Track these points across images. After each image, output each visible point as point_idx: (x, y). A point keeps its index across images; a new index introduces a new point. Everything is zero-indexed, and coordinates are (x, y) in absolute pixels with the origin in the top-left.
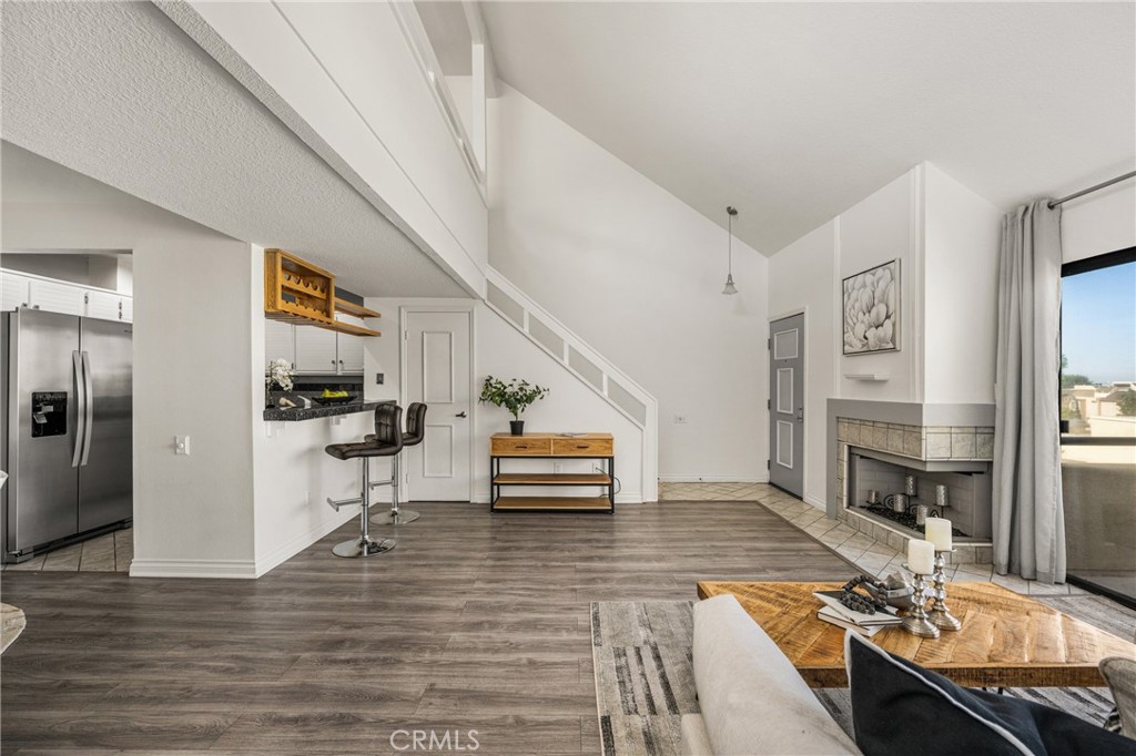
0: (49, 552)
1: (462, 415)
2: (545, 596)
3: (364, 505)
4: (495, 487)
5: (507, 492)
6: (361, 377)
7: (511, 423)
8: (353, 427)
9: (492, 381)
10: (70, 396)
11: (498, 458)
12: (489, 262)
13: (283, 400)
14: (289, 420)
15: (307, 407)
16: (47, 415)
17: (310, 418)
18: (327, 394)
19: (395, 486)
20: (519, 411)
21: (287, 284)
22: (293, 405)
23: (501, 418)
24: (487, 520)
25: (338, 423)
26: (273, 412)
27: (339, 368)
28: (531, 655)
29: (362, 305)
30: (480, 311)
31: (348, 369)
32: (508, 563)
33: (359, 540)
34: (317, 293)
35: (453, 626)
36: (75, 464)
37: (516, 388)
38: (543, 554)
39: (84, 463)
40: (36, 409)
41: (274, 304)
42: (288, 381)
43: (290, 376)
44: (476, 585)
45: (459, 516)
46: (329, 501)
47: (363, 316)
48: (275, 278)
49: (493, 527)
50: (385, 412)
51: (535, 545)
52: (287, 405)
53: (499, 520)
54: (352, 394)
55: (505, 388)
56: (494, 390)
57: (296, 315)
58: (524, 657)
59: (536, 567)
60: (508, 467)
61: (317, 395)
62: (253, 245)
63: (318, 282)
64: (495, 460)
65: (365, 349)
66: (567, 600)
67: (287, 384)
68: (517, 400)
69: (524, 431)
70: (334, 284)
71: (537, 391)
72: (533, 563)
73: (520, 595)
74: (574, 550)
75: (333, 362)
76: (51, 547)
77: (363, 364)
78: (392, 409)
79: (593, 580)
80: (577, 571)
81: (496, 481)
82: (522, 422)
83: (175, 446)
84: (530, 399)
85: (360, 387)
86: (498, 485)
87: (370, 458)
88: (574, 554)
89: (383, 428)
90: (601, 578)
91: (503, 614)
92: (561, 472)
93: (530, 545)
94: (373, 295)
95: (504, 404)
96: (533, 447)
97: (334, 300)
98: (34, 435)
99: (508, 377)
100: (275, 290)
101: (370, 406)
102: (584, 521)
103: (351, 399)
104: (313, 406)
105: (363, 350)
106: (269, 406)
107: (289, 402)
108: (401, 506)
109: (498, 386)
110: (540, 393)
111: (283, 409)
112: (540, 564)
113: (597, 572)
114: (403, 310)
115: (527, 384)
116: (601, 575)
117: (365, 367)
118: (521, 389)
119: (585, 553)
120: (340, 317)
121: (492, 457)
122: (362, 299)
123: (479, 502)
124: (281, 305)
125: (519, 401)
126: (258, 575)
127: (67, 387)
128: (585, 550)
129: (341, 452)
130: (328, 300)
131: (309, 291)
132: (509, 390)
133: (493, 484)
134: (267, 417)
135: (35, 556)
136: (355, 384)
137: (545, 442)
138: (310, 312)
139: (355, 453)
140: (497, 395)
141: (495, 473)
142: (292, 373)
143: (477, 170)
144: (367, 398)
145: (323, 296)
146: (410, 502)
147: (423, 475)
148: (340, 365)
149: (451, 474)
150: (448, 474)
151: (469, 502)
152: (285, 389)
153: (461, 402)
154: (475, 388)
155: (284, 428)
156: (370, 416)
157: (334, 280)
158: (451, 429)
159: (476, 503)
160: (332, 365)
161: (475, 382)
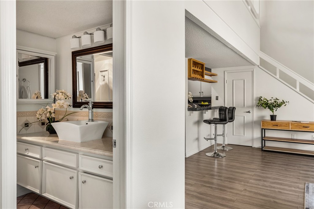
1: (249, 112)
2: (285, 178)
3: (215, 141)
4: (263, 141)
5: (269, 144)
6: (210, 98)
7: (271, 116)
8: (208, 115)
9: (262, 99)
11: (265, 129)
12: (261, 50)
14: (195, 111)
15: (196, 107)
18: (203, 103)
19: (224, 137)
20: (274, 111)
21: (193, 68)
22: (192, 107)
23: (267, 113)
24: (260, 153)
25: (205, 113)
26: (189, 109)
27: (202, 95)
28: (279, 190)
29: (211, 72)
30: (256, 70)
31: (205, 95)
32: (270, 167)
33: (214, 152)
34: (200, 70)
35: (251, 179)
37: (273, 101)
38: (285, 166)
41: (190, 75)
42: (191, 99)
43: (192, 97)
44: (257, 170)
45: (248, 150)
46: (204, 138)
47: (211, 75)
48: (191, 67)
49: (262, 155)
50: (222, 110)
51: (282, 163)
53: (264, 154)
54: (209, 103)
55: (268, 101)
56: (263, 102)
57: (195, 78)
58: (277, 190)
59: (282, 170)
60: (269, 134)
61: (199, 103)
63: (200, 66)
64: (263, 130)
65: (212, 87)
66: (295, 180)
68: (273, 106)
69: (277, 119)
70: (205, 66)
71: (283, 102)
72: (281, 168)
73: (275, 176)
74: (300, 167)
78: (225, 108)
79: (308, 177)
80: (300, 173)
81: (263, 139)
82: (276, 116)
84: (279, 106)
86: (265, 140)
87: (217, 125)
88: (300, 168)
89: (222, 115)
90: (311, 177)
91: (268, 179)
92: (295, 138)
93: (279, 163)
94: (214, 68)
95: (267, 107)
96: (281, 126)
97: (205, 71)
99: (269, 96)
100: (191, 71)
101: (215, 108)
102: (306, 159)
103: (209, 105)
105: (211, 88)
107: (190, 106)
108: (225, 145)
109: (265, 100)
110: (284, 103)
112: (284, 169)
113: (311, 175)
114: (225, 72)
115: (278, 100)
116: (311, 176)
117: (212, 94)
118: (275, 102)
119: (306, 169)
120: (206, 77)
121: (262, 129)
122: (211, 69)
123: (256, 147)
124: (193, 75)
125: (275, 107)
128: (306, 168)
129: (209, 122)
130: (203, 72)
131: (198, 70)
132: (270, 102)
133: (262, 140)
136: (209, 100)
137: (287, 124)
138: (198, 76)
139: (213, 123)
140: (263, 104)
141: (263, 136)
142: (192, 96)
143: (256, 15)
144: (213, 105)
145: (201, 71)
146: (228, 144)
147: (233, 135)
148: (202, 93)
149: (244, 135)
150: (243, 135)
151: (252, 147)
152: (191, 101)
153: (248, 107)
154: (255, 101)
155: (193, 113)
156: (217, 112)
157: (204, 65)
158: (244, 117)
159: (255, 148)
160: (199, 93)
161: (255, 99)
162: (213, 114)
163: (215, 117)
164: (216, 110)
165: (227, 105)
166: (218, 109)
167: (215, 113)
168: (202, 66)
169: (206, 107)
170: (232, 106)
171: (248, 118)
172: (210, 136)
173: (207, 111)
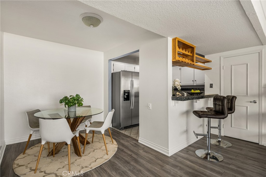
0: (127, 128)
1: (254, 102)
6: (204, 86)
8: (200, 105)
10: (130, 91)
13: (178, 93)
14: (180, 100)
15: (185, 96)
16: (127, 96)
17: (187, 100)
18: (193, 91)
19: (220, 129)
21: (179, 50)
22: (181, 95)
25: (196, 102)
26: (175, 97)
27: (195, 83)
29: (205, 58)
31: (198, 83)
33: (206, 152)
34: (189, 54)
36: (131, 108)
39: (133, 108)
40: (124, 94)
41: (175, 58)
42: (179, 86)
46: (194, 132)
47: (204, 62)
48: (175, 48)
50: (217, 99)
52: (179, 95)
54: (202, 91)
57: (182, 62)
61: (189, 92)
62: (168, 37)
63: (190, 50)
65: (205, 74)
67: (179, 88)
70: (196, 51)
75: (193, 81)
76: (127, 127)
77: (204, 81)
83: (148, 107)
85: (203, 89)
89: (217, 105)
97: (195, 56)
98: (124, 101)
100: (175, 53)
101: (209, 96)
103: (201, 93)
104: (187, 96)
106: (173, 95)
108: (222, 137)
111: (177, 96)
114: (222, 58)
117: (205, 82)
122: (204, 56)
124: (178, 58)
126: (169, 155)
127: (130, 89)
130: (193, 56)
131: (187, 53)
134: (173, 99)
135: (124, 129)
136: (202, 88)
138: (187, 61)
139: (205, 116)
142: (180, 84)
144: (207, 93)
145: (191, 55)
146: (224, 136)
147: (231, 126)
148: (195, 82)
149: (247, 128)
150: (245, 128)
151: (259, 144)
152: (178, 89)
153: (253, 96)
154: (263, 89)
155: (178, 103)
156: (211, 100)
157: (195, 48)
158: (247, 107)
159: (263, 146)
160: (192, 82)
161: (262, 86)
162: (206, 103)
163: (209, 107)
164: (209, 98)
165: (224, 94)
166: (213, 98)
167: (209, 101)
168: (192, 48)
169: (197, 95)
170: (230, 95)
171: (253, 109)
172: (202, 126)
173: (199, 100)
